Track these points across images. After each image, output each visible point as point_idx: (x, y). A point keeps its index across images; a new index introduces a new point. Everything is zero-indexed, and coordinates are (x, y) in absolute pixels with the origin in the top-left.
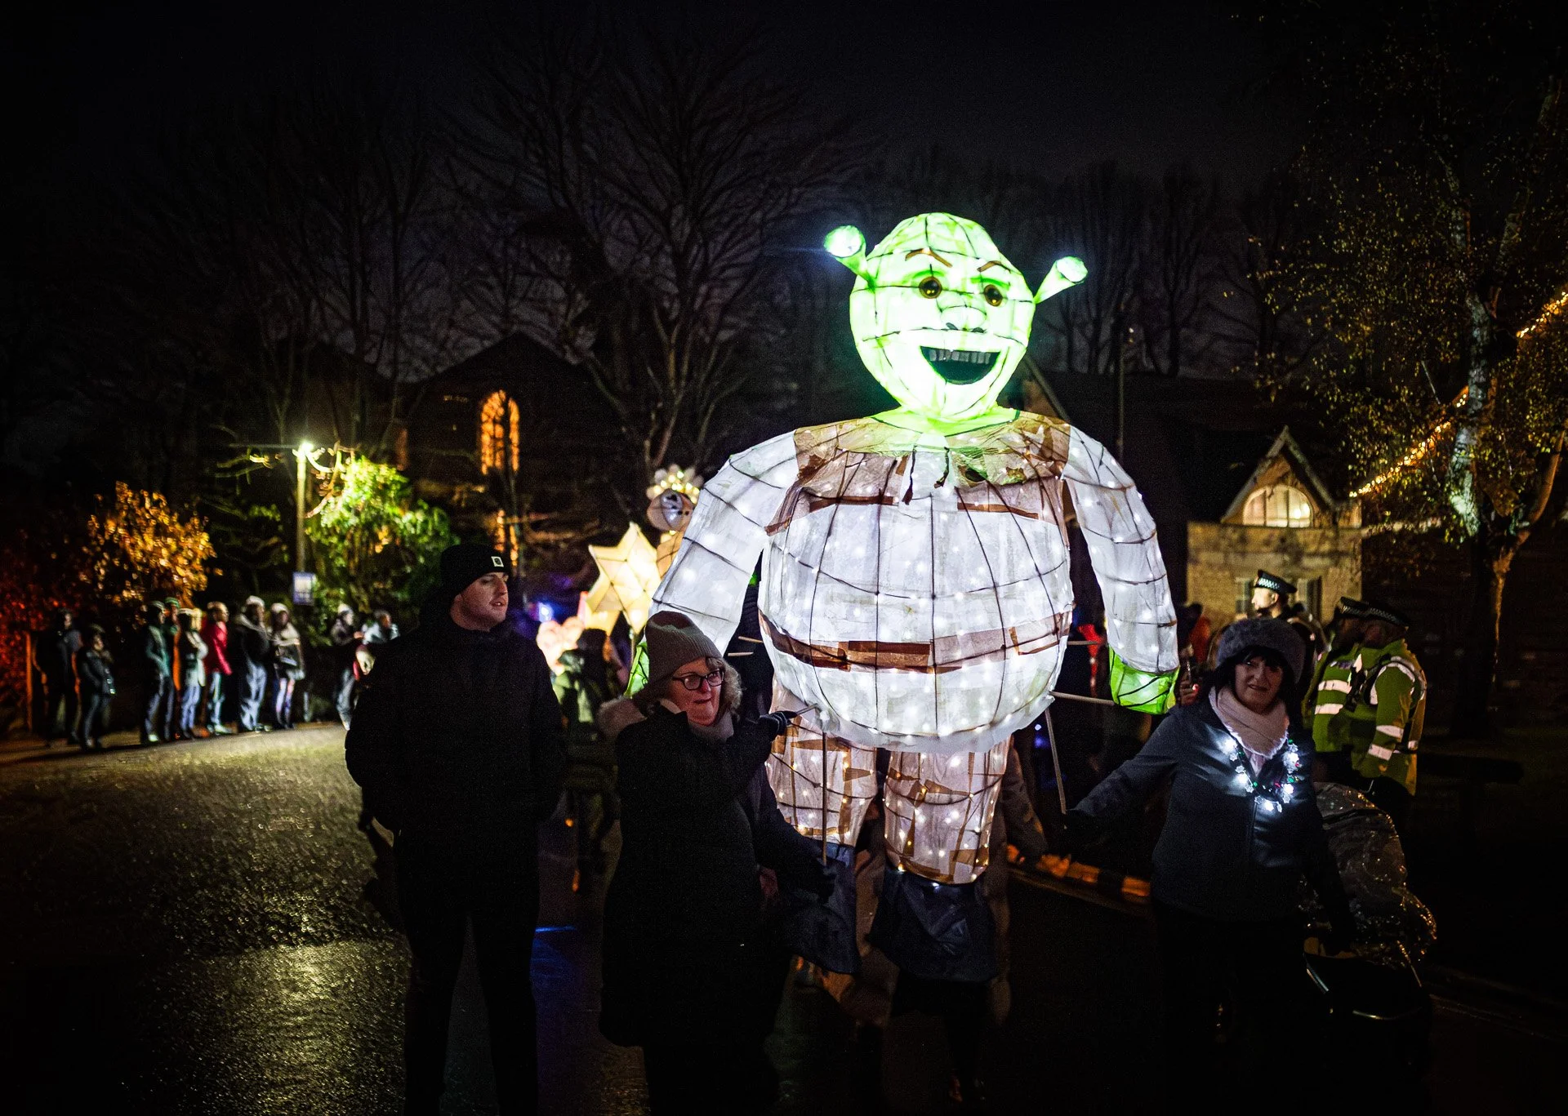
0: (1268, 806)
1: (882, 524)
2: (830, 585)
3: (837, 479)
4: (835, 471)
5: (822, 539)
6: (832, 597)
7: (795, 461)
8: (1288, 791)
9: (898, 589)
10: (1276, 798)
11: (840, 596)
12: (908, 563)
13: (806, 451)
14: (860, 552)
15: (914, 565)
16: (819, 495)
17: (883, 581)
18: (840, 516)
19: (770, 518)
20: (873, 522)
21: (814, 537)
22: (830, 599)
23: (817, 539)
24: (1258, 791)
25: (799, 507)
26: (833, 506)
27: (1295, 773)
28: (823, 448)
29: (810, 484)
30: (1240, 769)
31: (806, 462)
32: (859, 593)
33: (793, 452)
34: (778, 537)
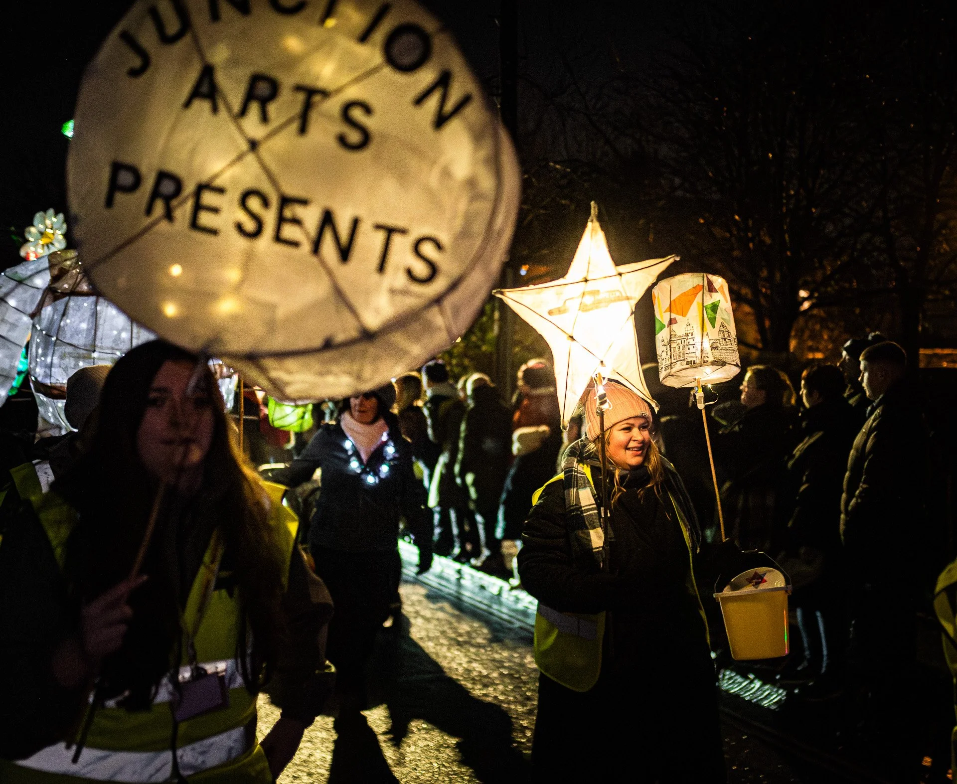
0: (371, 480)
1: (99, 308)
2: (63, 347)
3: (71, 282)
4: (72, 277)
5: (59, 318)
6: (64, 354)
7: (48, 272)
8: (385, 469)
9: (108, 348)
10: (376, 473)
11: (70, 354)
12: (115, 332)
13: (56, 265)
14: (84, 326)
15: (119, 334)
16: (59, 291)
17: (98, 343)
18: (71, 304)
19: (31, 309)
20: (93, 307)
21: (56, 317)
22: (62, 357)
23: (57, 319)
24: (365, 472)
25: (47, 300)
26: (67, 298)
27: (391, 460)
28: (68, 263)
29: (56, 285)
30: (353, 458)
31: (56, 272)
32: (82, 352)
33: (47, 265)
34: (36, 319)
